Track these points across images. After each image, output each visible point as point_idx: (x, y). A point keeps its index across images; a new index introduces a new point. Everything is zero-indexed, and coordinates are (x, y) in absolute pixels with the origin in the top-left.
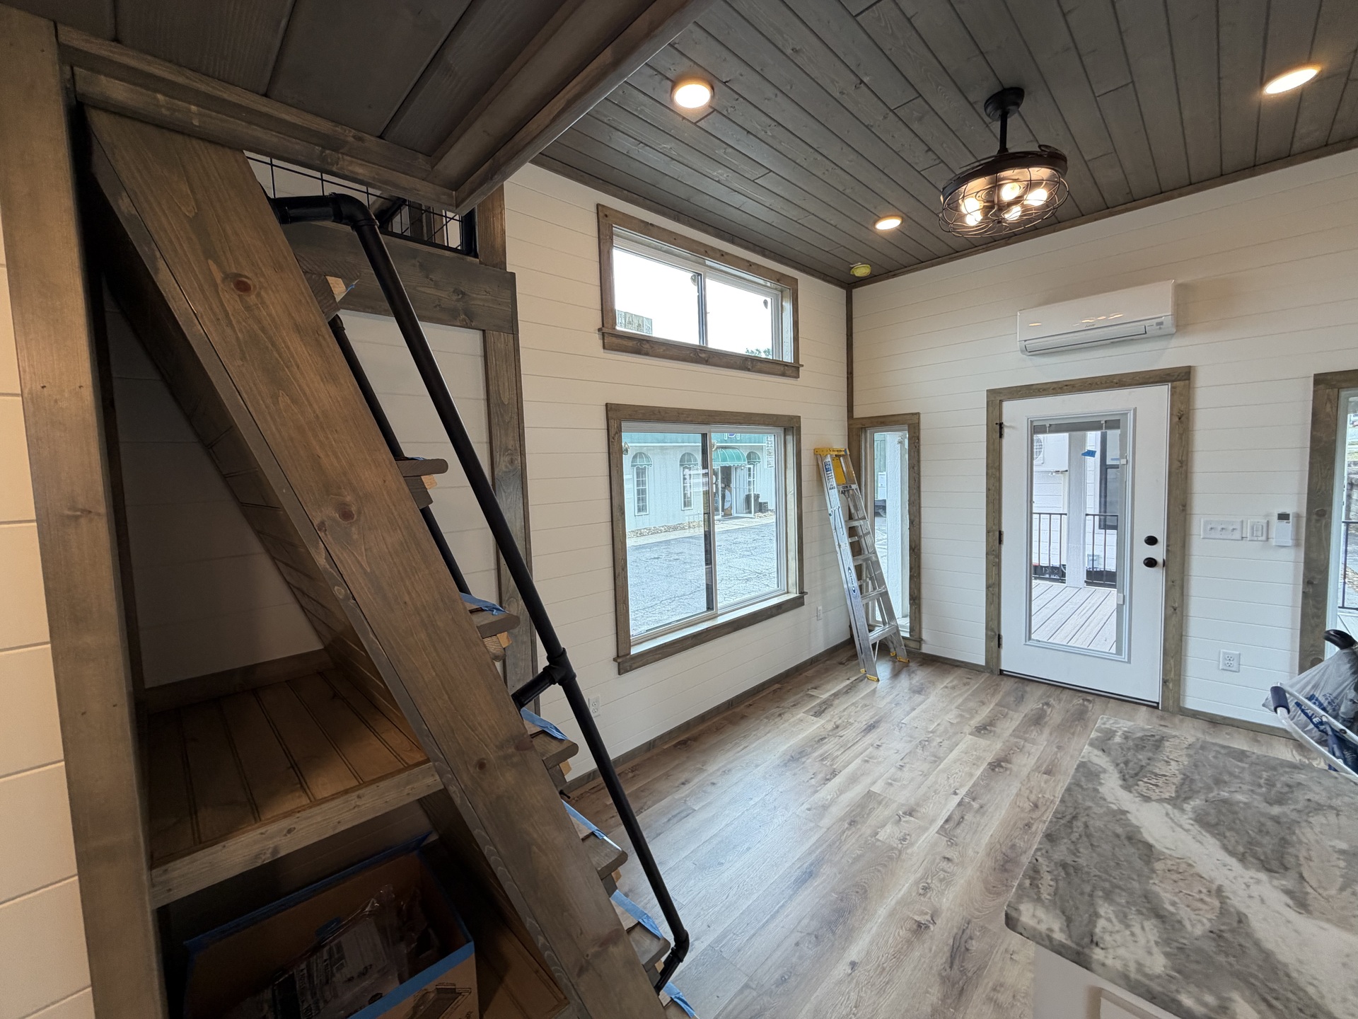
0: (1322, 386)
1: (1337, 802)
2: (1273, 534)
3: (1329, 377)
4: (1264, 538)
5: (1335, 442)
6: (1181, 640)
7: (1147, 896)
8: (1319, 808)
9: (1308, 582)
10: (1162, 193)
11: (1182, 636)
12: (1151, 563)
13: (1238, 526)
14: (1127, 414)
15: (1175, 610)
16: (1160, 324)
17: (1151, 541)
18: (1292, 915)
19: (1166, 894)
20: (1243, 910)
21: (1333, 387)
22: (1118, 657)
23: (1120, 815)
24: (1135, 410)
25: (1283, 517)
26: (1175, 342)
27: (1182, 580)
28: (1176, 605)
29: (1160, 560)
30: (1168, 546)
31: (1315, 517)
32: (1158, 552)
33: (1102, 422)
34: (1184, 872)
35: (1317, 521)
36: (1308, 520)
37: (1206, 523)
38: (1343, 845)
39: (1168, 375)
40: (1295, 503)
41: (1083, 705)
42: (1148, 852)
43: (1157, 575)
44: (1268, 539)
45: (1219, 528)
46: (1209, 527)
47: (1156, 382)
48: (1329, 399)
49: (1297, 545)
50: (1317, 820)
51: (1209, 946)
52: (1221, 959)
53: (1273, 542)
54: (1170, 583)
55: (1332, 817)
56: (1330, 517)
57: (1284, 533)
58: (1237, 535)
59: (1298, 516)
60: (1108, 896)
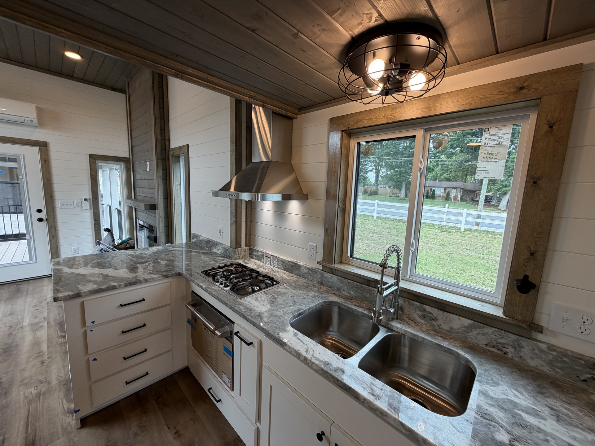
0: (91, 158)
1: (117, 255)
2: (83, 205)
3: (93, 156)
4: (81, 207)
5: (97, 176)
6: (57, 248)
7: (87, 280)
8: (114, 257)
9: (95, 220)
10: (22, 63)
11: (57, 246)
12: (40, 220)
13: (72, 203)
14: (20, 156)
15: (53, 237)
16: (32, 121)
17: (39, 211)
18: (115, 271)
19: (92, 279)
20: (107, 274)
21: (94, 159)
22: (31, 262)
23: (72, 273)
24: (24, 155)
25: (86, 200)
26: (38, 130)
27: (55, 225)
28: (53, 235)
29: (44, 218)
30: (47, 212)
31: (94, 199)
32: (43, 215)
33: (7, 158)
34: (93, 275)
35: (95, 201)
36: (93, 200)
37: (61, 203)
38: (120, 260)
39: (38, 143)
40: (88, 195)
41: (18, 287)
42: (84, 275)
43: (44, 225)
44: (82, 207)
45: (66, 204)
46: (62, 204)
47: (32, 145)
48: (93, 163)
49: (91, 209)
50: (114, 259)
51: (103, 280)
52: (106, 281)
53: (84, 208)
54: (50, 227)
55: (117, 257)
56: (98, 200)
57: (87, 205)
58: (72, 207)
59: (90, 199)
60: (79, 284)
